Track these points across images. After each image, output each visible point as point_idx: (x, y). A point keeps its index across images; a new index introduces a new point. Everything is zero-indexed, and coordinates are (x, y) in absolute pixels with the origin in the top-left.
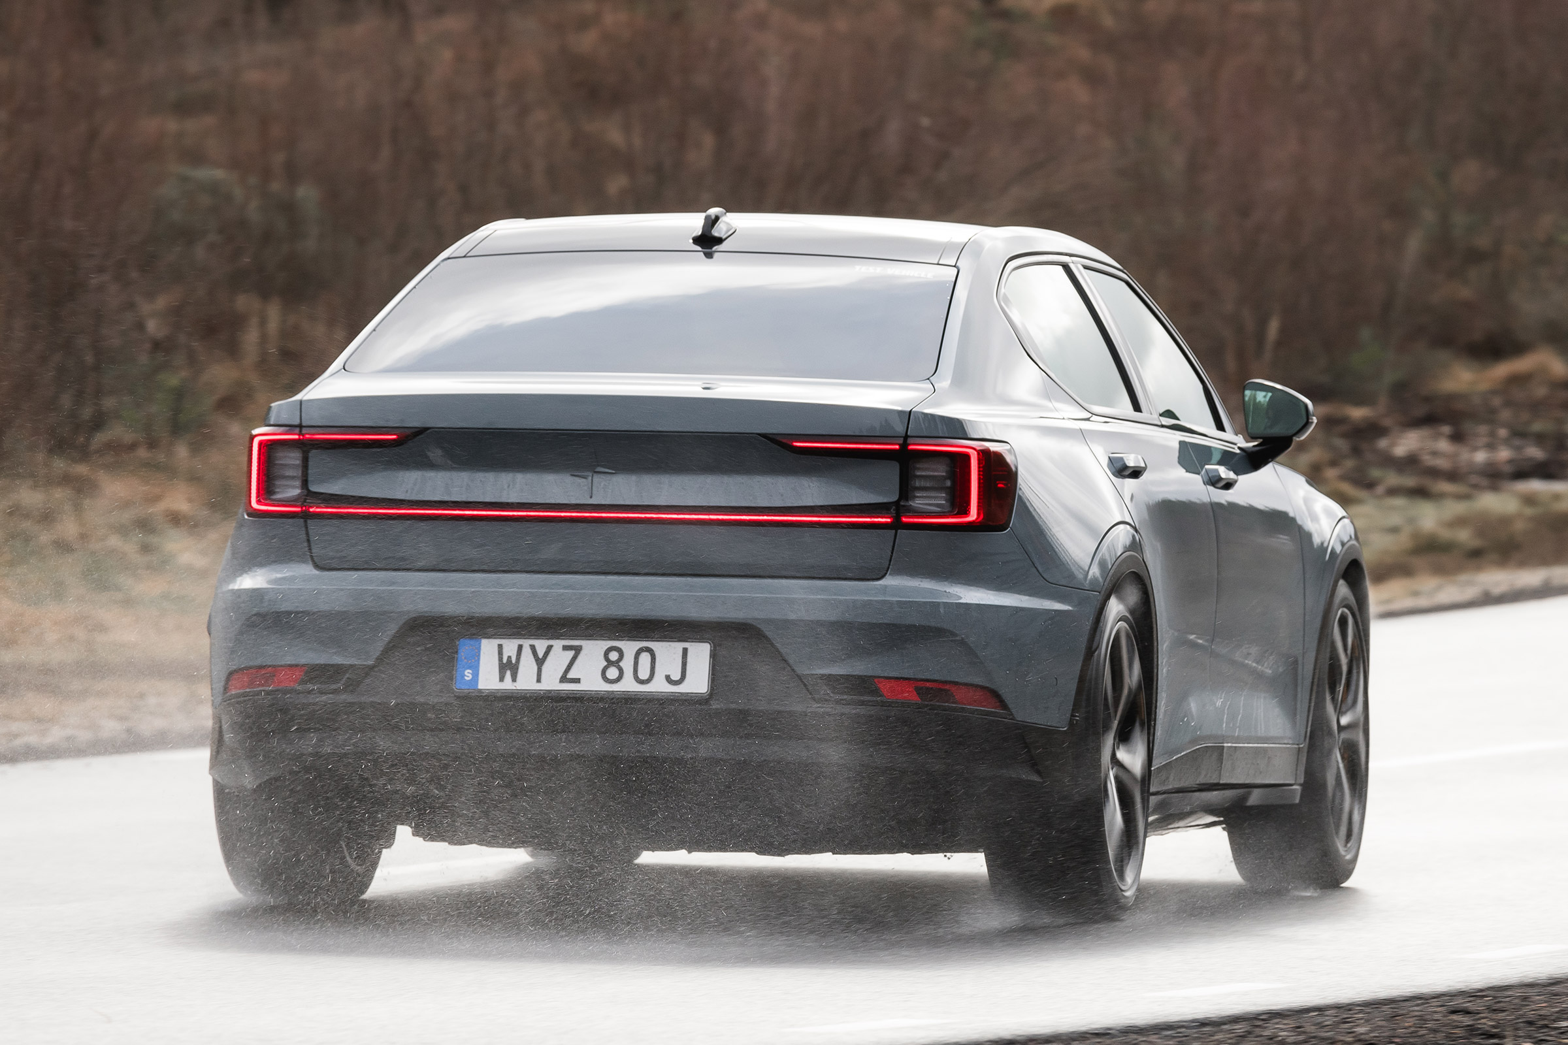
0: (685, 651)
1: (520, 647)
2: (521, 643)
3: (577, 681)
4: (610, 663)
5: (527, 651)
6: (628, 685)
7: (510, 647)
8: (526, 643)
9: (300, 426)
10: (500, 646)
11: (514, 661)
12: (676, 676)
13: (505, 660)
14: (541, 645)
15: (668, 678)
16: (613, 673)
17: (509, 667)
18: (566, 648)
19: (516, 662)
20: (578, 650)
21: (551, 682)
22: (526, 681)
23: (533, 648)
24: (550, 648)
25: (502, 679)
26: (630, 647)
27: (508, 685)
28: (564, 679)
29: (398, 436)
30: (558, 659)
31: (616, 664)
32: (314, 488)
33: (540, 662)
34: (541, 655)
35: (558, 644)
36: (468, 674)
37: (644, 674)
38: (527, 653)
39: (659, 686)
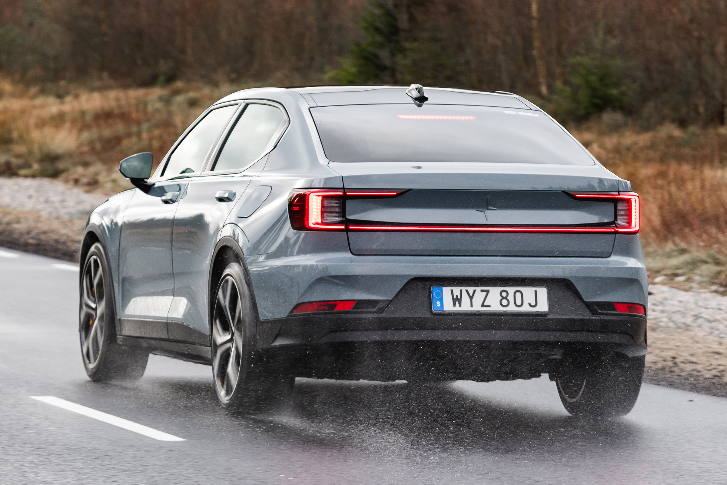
0: (536, 292)
1: (461, 291)
2: (461, 289)
3: (489, 306)
4: (503, 298)
5: (464, 293)
6: (512, 308)
7: (457, 290)
8: (464, 289)
9: (344, 188)
10: (452, 291)
11: (459, 297)
12: (533, 303)
13: (455, 297)
14: (471, 289)
15: (530, 304)
16: (505, 302)
17: (457, 300)
18: (482, 291)
19: (460, 298)
20: (488, 291)
21: (477, 307)
22: (465, 307)
23: (467, 291)
24: (475, 291)
25: (454, 305)
26: (511, 290)
27: (457, 308)
28: (483, 305)
29: (396, 193)
30: (479, 296)
31: (506, 298)
32: (348, 217)
33: (471, 298)
34: (471, 295)
35: (478, 289)
36: (438, 304)
37: (519, 302)
38: (464, 294)
39: (526, 308)
